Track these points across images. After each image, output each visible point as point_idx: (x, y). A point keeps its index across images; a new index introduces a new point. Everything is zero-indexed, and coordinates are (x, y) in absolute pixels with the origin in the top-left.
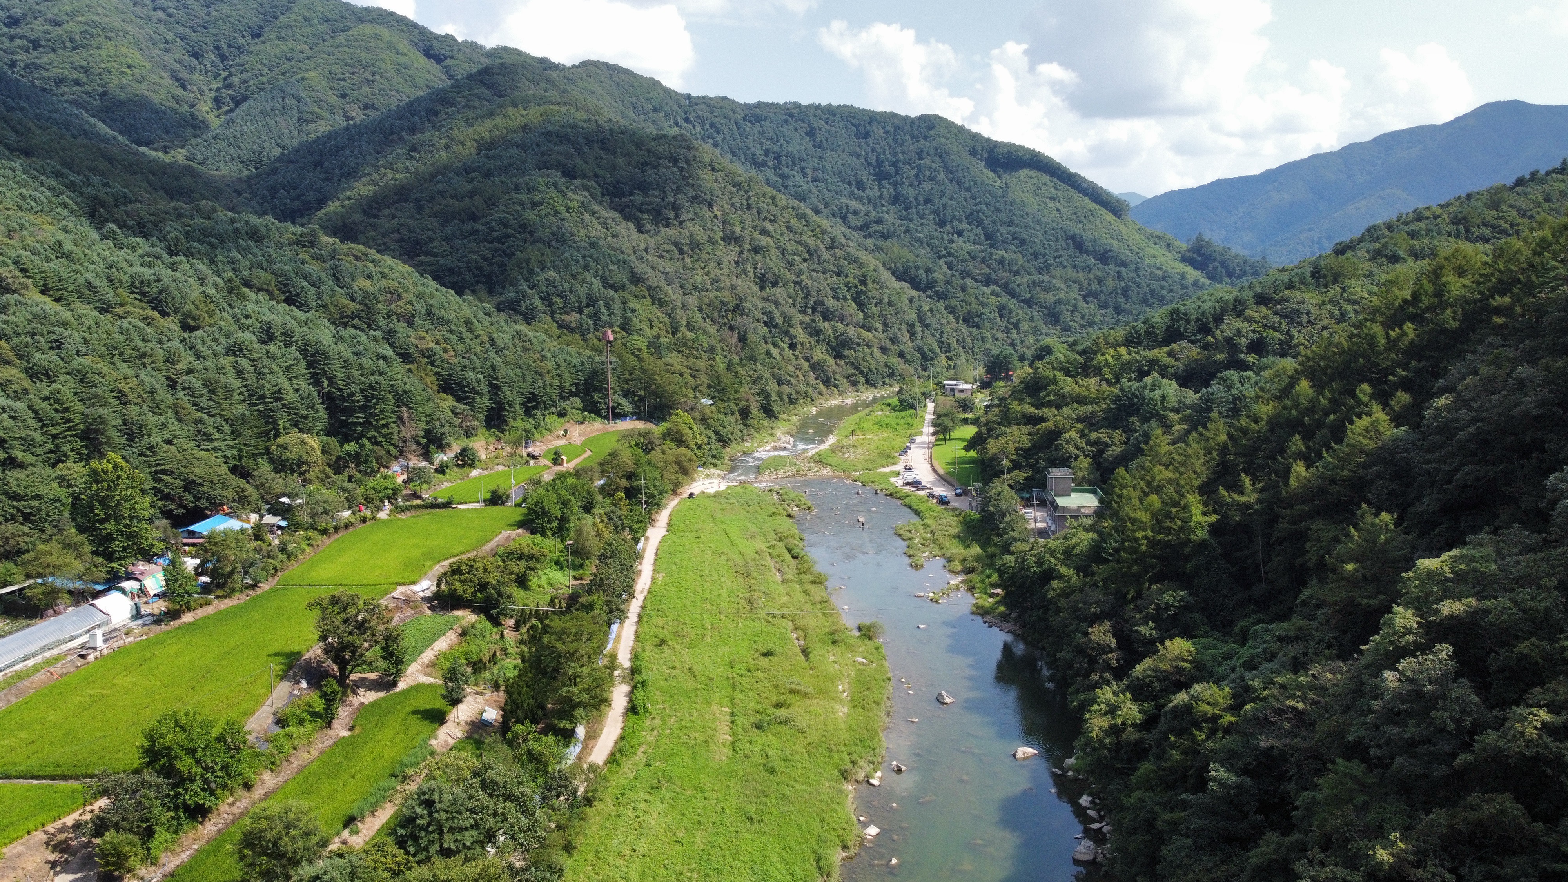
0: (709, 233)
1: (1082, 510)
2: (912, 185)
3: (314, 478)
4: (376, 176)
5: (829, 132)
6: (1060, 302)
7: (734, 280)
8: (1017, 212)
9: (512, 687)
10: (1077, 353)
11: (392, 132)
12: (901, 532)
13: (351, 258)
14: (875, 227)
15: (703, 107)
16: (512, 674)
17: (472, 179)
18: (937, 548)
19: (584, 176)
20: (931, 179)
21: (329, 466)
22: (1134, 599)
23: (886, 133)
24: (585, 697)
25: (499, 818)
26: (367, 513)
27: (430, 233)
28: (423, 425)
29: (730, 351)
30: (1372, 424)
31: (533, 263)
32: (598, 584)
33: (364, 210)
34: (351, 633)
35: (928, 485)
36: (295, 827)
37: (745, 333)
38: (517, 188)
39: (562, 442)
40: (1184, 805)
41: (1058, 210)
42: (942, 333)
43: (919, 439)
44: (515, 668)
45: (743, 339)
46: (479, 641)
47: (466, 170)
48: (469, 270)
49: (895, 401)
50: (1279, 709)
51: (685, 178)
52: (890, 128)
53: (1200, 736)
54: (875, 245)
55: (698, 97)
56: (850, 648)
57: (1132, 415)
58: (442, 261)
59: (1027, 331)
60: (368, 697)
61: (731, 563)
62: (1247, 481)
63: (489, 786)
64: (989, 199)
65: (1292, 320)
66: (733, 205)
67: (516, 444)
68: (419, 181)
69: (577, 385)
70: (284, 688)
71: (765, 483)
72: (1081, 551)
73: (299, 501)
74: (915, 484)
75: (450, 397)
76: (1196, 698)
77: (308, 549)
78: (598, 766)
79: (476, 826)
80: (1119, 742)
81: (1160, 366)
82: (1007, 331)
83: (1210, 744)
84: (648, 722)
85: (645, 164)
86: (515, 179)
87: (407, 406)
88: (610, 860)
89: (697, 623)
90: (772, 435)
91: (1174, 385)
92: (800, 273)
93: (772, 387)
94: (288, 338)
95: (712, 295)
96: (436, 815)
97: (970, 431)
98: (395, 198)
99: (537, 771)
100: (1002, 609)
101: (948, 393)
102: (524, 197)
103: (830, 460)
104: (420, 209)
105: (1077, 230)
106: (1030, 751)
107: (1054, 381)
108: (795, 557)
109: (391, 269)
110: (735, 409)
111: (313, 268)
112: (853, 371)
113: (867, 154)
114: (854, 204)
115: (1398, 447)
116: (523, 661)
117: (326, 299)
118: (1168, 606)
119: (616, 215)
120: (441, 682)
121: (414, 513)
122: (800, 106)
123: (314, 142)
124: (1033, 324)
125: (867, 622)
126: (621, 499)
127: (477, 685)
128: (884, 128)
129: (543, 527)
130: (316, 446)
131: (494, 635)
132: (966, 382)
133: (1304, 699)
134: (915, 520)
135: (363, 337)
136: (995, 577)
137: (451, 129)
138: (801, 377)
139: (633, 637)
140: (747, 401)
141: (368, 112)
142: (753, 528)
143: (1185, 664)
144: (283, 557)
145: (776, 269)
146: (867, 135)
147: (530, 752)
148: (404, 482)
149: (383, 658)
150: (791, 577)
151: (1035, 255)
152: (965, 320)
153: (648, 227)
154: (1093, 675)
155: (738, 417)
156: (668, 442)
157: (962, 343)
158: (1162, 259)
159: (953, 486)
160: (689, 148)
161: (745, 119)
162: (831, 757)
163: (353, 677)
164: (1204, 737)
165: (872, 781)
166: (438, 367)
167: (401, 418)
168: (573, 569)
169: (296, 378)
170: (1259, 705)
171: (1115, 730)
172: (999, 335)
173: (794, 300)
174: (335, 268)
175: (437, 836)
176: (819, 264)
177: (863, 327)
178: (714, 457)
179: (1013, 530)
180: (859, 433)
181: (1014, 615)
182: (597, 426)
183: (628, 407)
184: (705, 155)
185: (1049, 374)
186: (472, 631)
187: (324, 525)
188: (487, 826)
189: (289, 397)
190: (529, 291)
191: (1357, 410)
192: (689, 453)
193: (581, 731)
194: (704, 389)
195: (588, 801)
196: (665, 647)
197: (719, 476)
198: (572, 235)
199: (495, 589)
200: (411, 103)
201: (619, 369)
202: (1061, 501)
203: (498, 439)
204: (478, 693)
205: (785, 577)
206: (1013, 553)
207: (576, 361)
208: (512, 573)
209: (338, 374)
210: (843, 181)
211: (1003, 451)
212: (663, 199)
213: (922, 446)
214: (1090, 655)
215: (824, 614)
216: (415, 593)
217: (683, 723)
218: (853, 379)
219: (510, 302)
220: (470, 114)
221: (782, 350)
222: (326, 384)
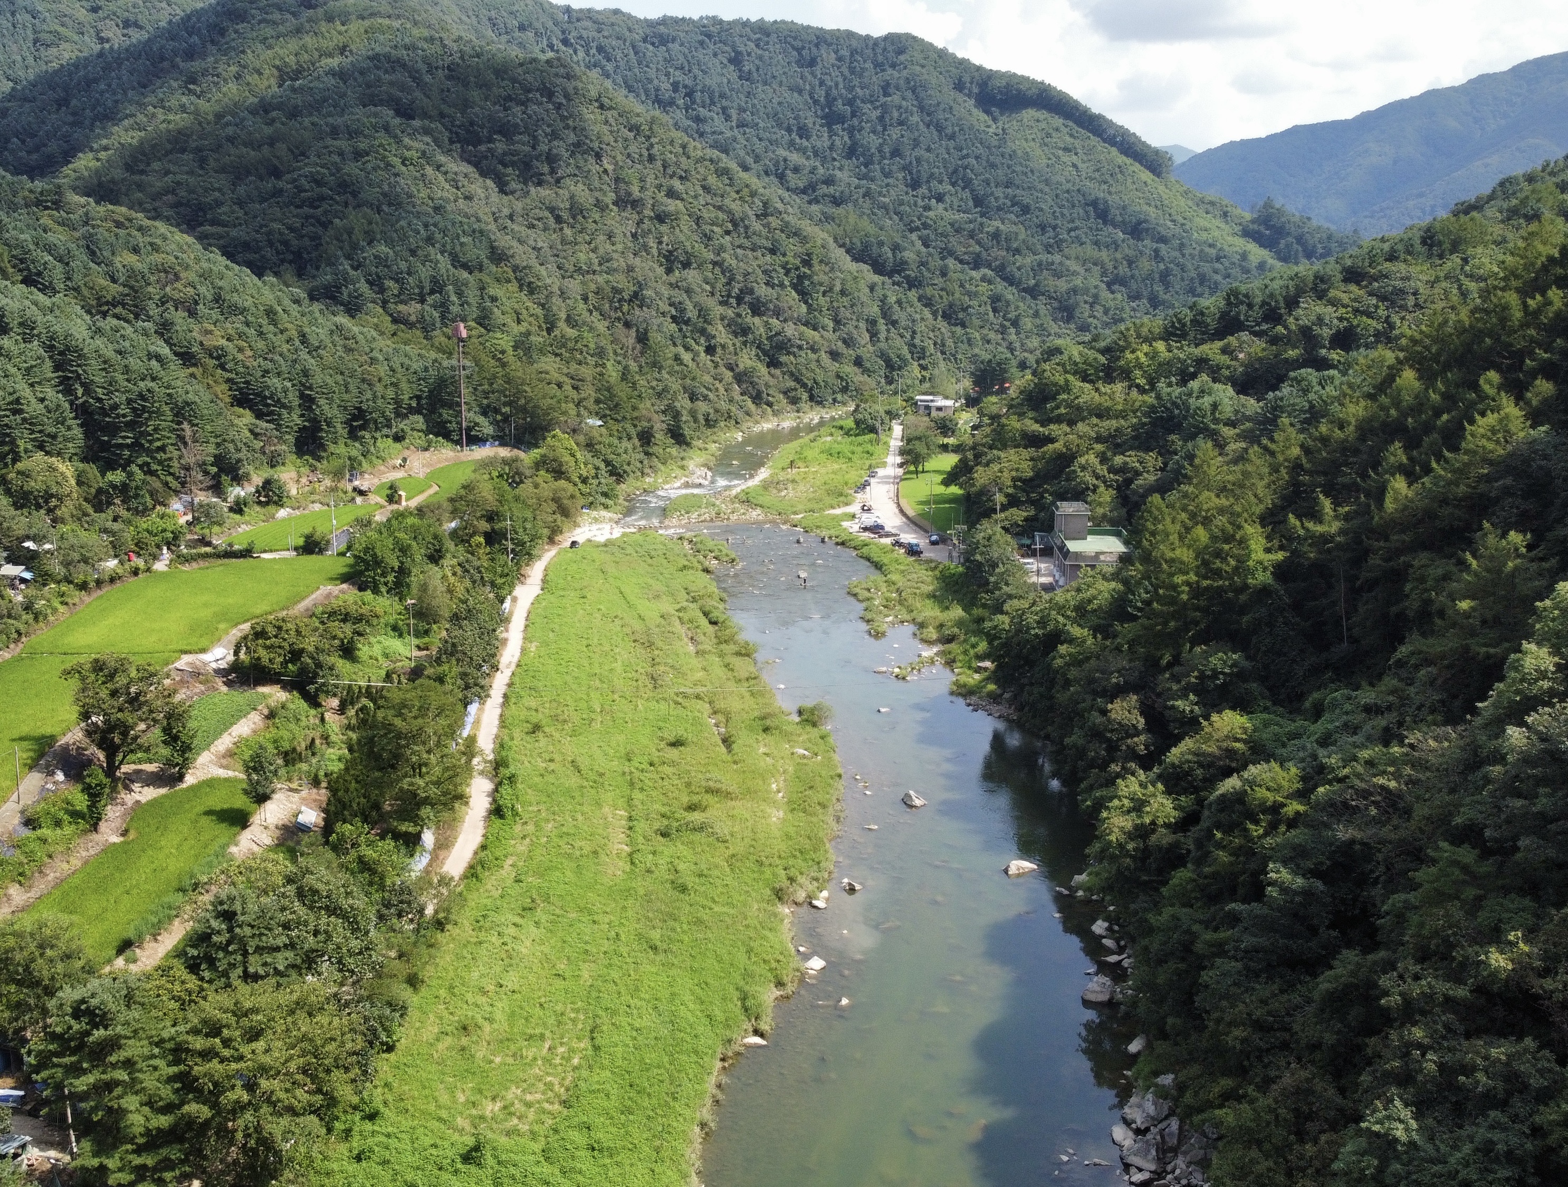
0: (597, 194)
1: (1102, 557)
2: (874, 132)
3: (67, 516)
4: (141, 118)
5: (760, 58)
6: (1075, 291)
7: (631, 260)
8: (1018, 169)
9: (337, 781)
10: (1099, 351)
11: (162, 59)
12: (857, 590)
13: (110, 224)
14: (824, 189)
15: (588, 24)
16: (337, 767)
17: (273, 121)
18: (904, 611)
19: (425, 115)
20: (901, 123)
21: (86, 500)
22: (1170, 665)
23: (840, 59)
24: (433, 791)
25: (321, 937)
26: (140, 563)
27: (217, 194)
28: (211, 449)
29: (625, 356)
30: (1501, 421)
31: (358, 234)
32: (450, 651)
33: (126, 164)
34: (120, 710)
35: (894, 531)
36: (52, 947)
37: (646, 331)
38: (335, 132)
39: (400, 474)
40: (1234, 919)
41: (1074, 165)
42: (914, 332)
43: (881, 472)
44: (340, 760)
45: (643, 338)
46: (292, 726)
47: (264, 108)
48: (271, 244)
49: (850, 423)
50: (1364, 791)
51: (563, 118)
52: (845, 53)
53: (1256, 831)
54: (823, 213)
55: (581, 10)
56: (787, 736)
57: (1171, 432)
58: (234, 233)
59: (1031, 331)
60: (146, 794)
61: (627, 630)
62: (1327, 504)
63: (306, 895)
64: (981, 151)
65: (1393, 304)
66: (629, 156)
67: (338, 474)
68: (200, 124)
69: (418, 398)
70: (33, 781)
71: (673, 528)
72: (1100, 607)
73: (47, 546)
74: (876, 529)
75: (247, 412)
76: (1252, 783)
77: (62, 609)
78: (452, 878)
79: (291, 946)
80: (1146, 848)
81: (1211, 367)
82: (1003, 331)
83: (1269, 841)
84: (518, 828)
85: (509, 98)
86: (330, 120)
87: (190, 422)
88: (469, 997)
89: (583, 705)
90: (683, 468)
91: (1230, 391)
92: (720, 250)
93: (683, 403)
94: (28, 329)
95: (600, 279)
96: (237, 930)
97: (949, 461)
98: (169, 147)
99: (371, 884)
100: (991, 687)
101: (921, 411)
102: (343, 144)
103: (761, 500)
104: (202, 162)
105: (1099, 192)
106: (1027, 865)
107: (1067, 388)
108: (713, 623)
109: (165, 239)
110: (633, 432)
111: (59, 237)
112: (793, 384)
113: (813, 88)
114: (795, 158)
115: (1536, 452)
116: (351, 750)
117: (78, 279)
118: (1215, 674)
119: (470, 169)
120: (243, 776)
121: (202, 563)
122: (721, 22)
123: (56, 72)
124: (1038, 321)
125: (809, 704)
126: (479, 545)
127: (290, 780)
128: (836, 52)
129: (375, 581)
130: (69, 474)
131: (312, 720)
132: (946, 398)
133: (1397, 776)
134: (878, 577)
135: (129, 330)
136: (983, 646)
137: (243, 52)
138: (722, 390)
139: (497, 722)
140: (649, 420)
141: (130, 31)
142: (657, 586)
143: (1238, 745)
144: (30, 617)
145: (687, 244)
146: (812, 63)
147: (361, 860)
148: (189, 524)
149: (164, 742)
150: (707, 647)
151: (1043, 228)
152: (945, 316)
153: (513, 185)
154: (1113, 766)
155: (636, 441)
156: (542, 473)
157: (941, 346)
158: (1216, 233)
159: (926, 531)
160: (568, 77)
161: (645, 40)
162: (763, 873)
163: (125, 768)
164: (1261, 831)
165: (815, 903)
166: (230, 371)
167: (182, 438)
168: (417, 636)
169: (39, 383)
170: (1336, 786)
171: (1142, 832)
172: (992, 335)
173: (713, 287)
174: (89, 237)
175: (239, 958)
176: (747, 237)
177: (806, 324)
178: (605, 495)
179: (1007, 584)
180: (800, 464)
181: (1006, 696)
182: (446, 453)
183: (487, 428)
184: (590, 87)
185: (1060, 379)
186: (283, 713)
187: (82, 577)
188: (306, 946)
189: (30, 409)
190: (352, 273)
191: (1480, 406)
192: (570, 487)
193: (428, 838)
194: (590, 403)
195: (440, 925)
196: (541, 735)
197: (611, 520)
198: (410, 196)
199: (313, 658)
200: (189, 17)
201: (475, 377)
202: (1073, 546)
203: (313, 469)
204: (291, 790)
205: (700, 647)
206: (1007, 613)
207: (416, 366)
208: (334, 638)
209: (96, 379)
210: (780, 125)
211: (996, 481)
212: (534, 148)
213: (885, 480)
214: (1109, 740)
215: (752, 694)
216: (205, 664)
217: (565, 829)
218: (793, 394)
219: (327, 288)
220: (269, 31)
221: (696, 354)
222: (80, 392)
